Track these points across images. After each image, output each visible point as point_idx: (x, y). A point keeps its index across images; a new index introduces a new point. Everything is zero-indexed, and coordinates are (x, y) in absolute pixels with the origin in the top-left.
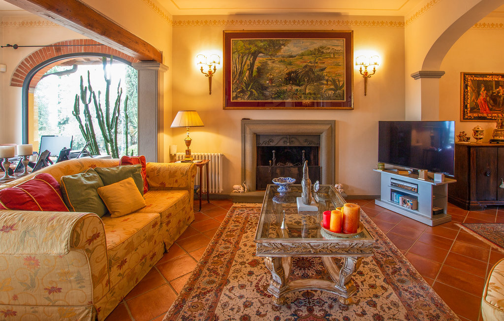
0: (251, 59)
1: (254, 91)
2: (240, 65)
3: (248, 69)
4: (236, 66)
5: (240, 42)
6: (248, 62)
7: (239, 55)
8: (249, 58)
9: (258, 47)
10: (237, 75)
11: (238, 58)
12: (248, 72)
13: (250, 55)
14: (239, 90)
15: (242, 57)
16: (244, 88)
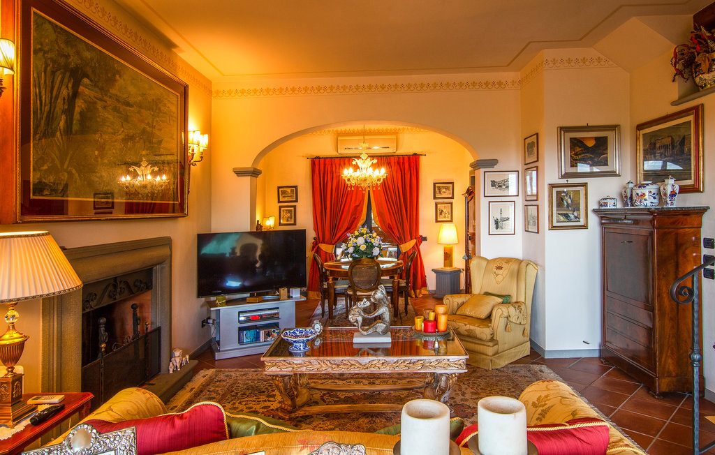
0: (70, 85)
1: (74, 171)
2: (49, 95)
3: (64, 112)
4: (40, 93)
5: (47, 26)
6: (64, 92)
7: (47, 66)
8: (66, 80)
9: (82, 59)
10: (43, 122)
11: (45, 73)
12: (64, 117)
13: (68, 75)
14: (45, 167)
15: (53, 73)
16: (57, 162)
